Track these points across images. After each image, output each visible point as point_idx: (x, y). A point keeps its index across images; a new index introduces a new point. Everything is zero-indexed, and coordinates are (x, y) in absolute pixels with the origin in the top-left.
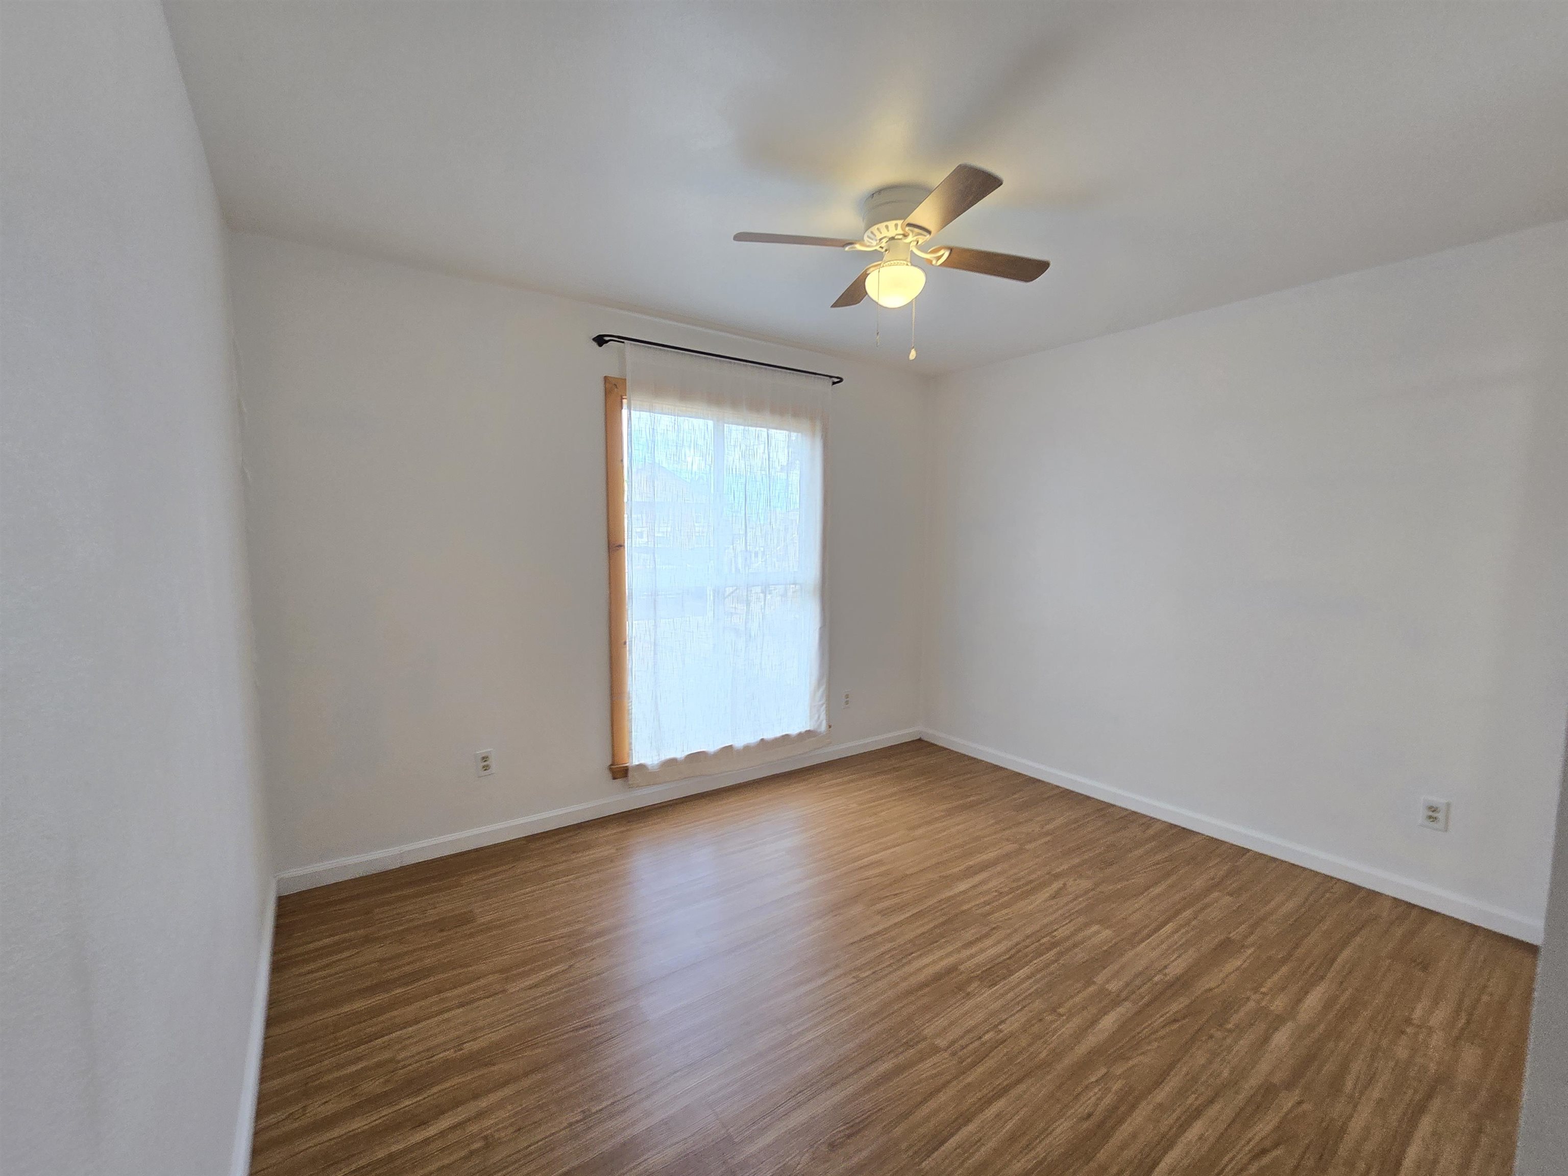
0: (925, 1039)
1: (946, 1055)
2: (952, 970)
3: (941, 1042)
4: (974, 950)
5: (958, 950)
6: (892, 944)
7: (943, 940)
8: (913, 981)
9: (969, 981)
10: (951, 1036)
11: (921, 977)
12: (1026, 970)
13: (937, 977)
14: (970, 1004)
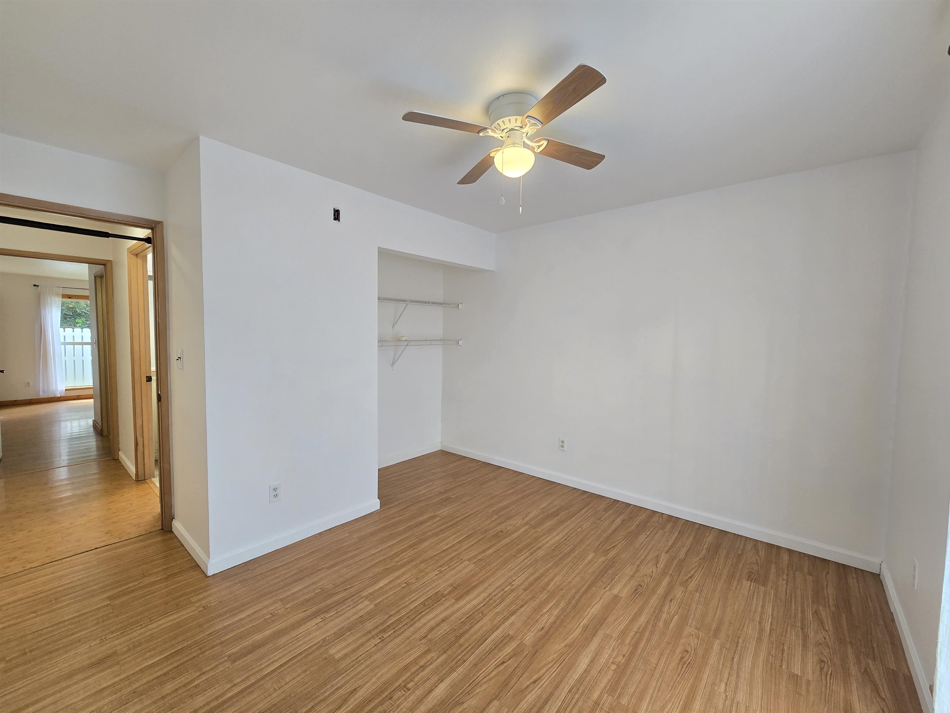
0: (473, 563)
1: (465, 559)
2: (458, 600)
3: (467, 563)
4: (442, 616)
5: (454, 613)
6: (497, 611)
7: (463, 620)
8: (480, 589)
9: (450, 593)
10: (462, 565)
11: (476, 592)
12: (412, 606)
13: (467, 593)
14: (451, 581)
